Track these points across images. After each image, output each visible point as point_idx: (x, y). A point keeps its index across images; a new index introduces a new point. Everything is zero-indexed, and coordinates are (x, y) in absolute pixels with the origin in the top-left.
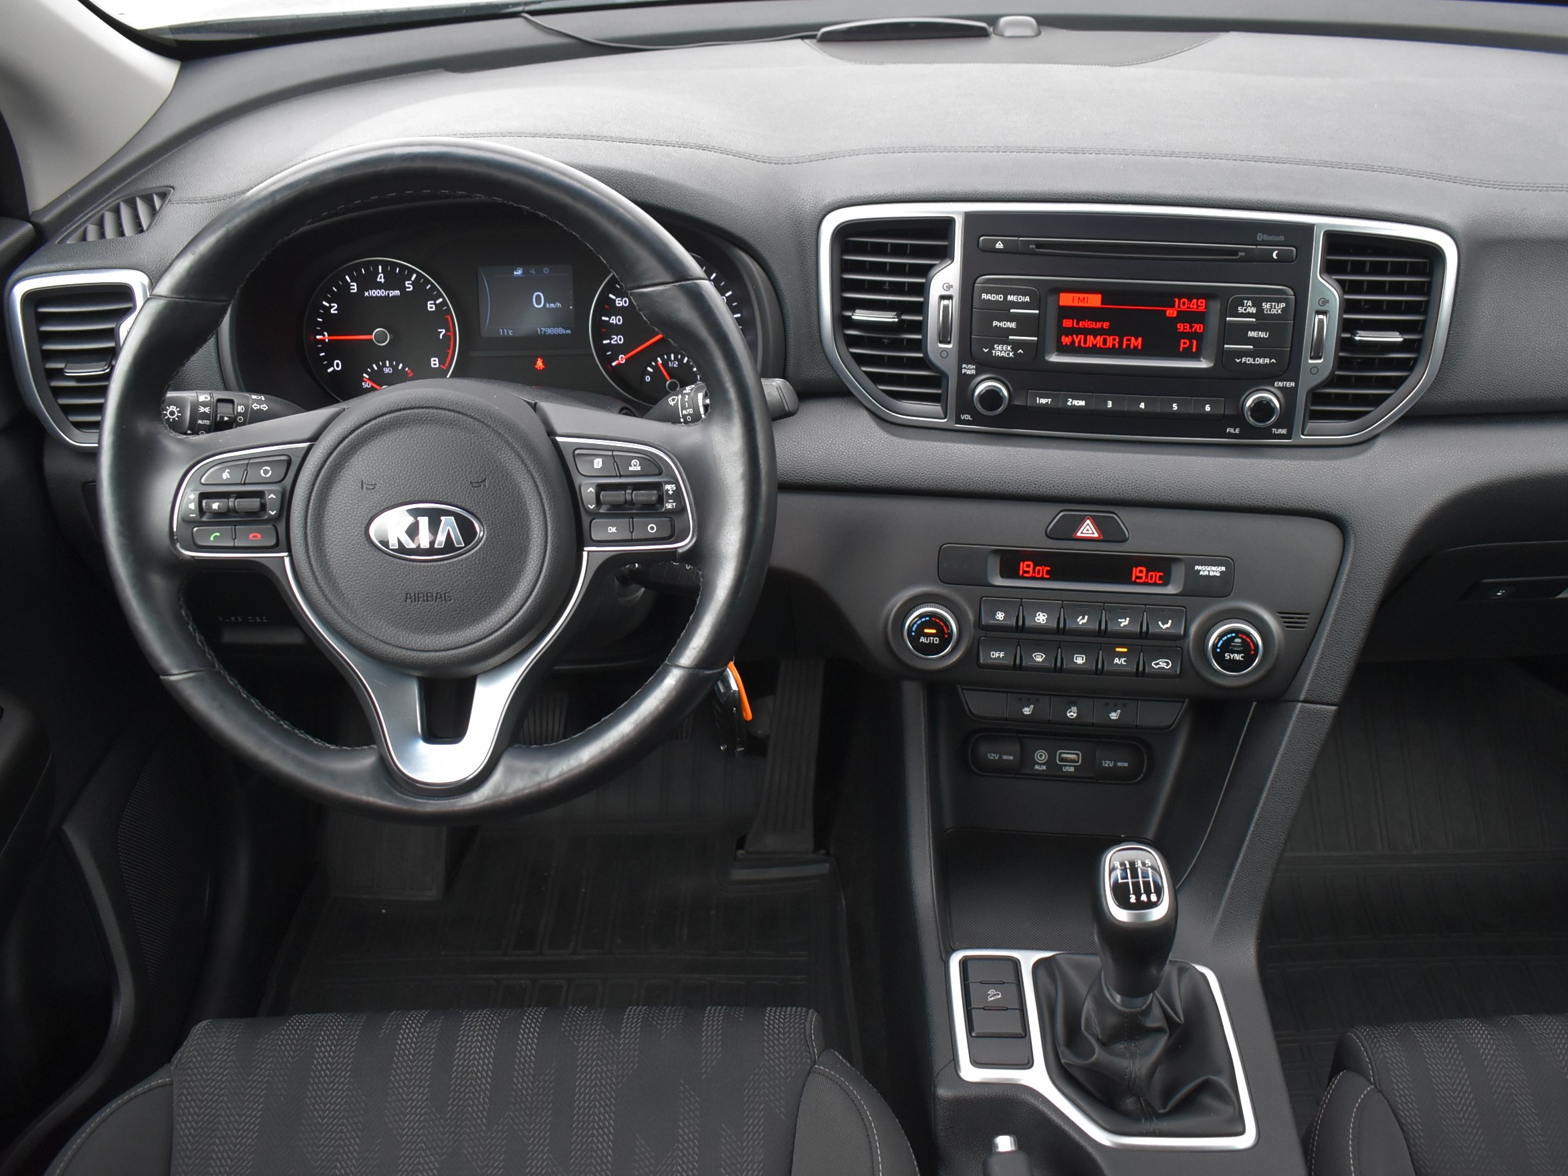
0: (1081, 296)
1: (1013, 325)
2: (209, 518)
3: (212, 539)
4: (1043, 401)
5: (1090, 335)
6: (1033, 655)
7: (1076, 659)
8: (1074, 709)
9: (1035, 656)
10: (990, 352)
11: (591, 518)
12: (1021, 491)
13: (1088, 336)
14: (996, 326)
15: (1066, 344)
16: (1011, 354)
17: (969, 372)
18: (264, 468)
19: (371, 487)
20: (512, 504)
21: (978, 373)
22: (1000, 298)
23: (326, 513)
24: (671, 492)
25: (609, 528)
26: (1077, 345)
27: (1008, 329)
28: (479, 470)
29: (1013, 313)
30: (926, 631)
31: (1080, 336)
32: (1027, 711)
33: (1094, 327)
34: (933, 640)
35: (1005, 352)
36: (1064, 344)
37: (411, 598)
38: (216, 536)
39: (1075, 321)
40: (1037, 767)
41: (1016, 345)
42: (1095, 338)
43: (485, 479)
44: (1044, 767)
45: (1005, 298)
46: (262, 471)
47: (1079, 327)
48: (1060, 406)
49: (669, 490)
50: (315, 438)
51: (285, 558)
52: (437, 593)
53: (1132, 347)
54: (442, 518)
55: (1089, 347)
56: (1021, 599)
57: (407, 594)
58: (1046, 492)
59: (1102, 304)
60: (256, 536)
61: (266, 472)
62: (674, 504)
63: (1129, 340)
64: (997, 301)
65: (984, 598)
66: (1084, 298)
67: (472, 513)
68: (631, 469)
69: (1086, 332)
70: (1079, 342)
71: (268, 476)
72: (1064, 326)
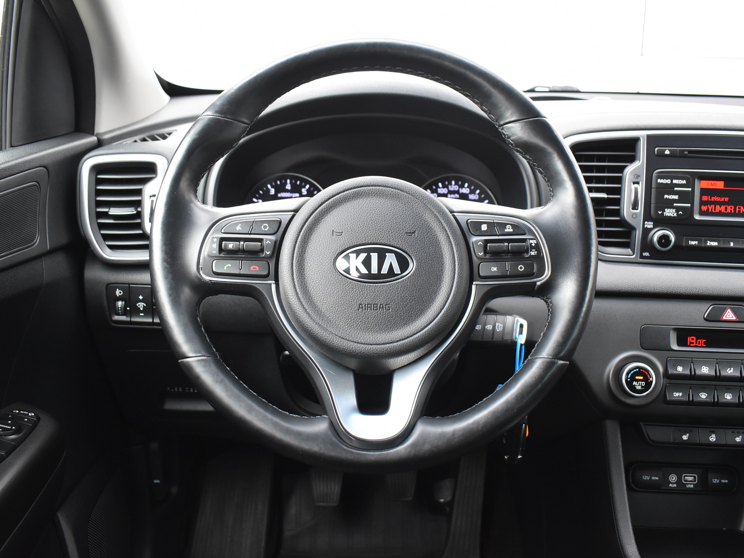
0: (713, 182)
1: (676, 197)
2: (224, 255)
3: (225, 268)
4: (693, 243)
5: (718, 205)
6: (700, 394)
7: (726, 397)
8: (713, 436)
9: (701, 395)
10: (663, 214)
11: (480, 262)
12: (688, 292)
13: (717, 206)
14: (666, 198)
15: (704, 210)
16: (675, 215)
17: (649, 227)
18: (264, 225)
19: (339, 234)
20: (432, 247)
21: (655, 227)
22: (668, 181)
23: (307, 251)
24: (533, 245)
25: (492, 268)
26: (710, 211)
27: (673, 199)
28: (411, 226)
29: (676, 190)
30: (637, 378)
31: (712, 206)
32: (685, 438)
33: (720, 200)
34: (641, 383)
35: (672, 213)
36: (703, 210)
37: (362, 308)
38: (228, 266)
39: (709, 197)
40: (671, 485)
41: (678, 209)
42: (720, 207)
43: (415, 230)
44: (675, 485)
45: (672, 181)
46: (262, 227)
47: (711, 201)
48: (703, 245)
49: (532, 244)
50: (296, 211)
51: (272, 284)
52: (381, 304)
53: (741, 212)
54: (387, 254)
55: (717, 212)
56: (692, 358)
57: (360, 305)
58: (703, 292)
59: (724, 187)
60: (256, 268)
61: (265, 227)
62: (536, 252)
63: (739, 208)
64: (667, 184)
65: (668, 359)
66: (714, 184)
67: (406, 253)
68: (506, 230)
69: (715, 203)
70: (712, 209)
71: (266, 230)
72: (703, 200)
